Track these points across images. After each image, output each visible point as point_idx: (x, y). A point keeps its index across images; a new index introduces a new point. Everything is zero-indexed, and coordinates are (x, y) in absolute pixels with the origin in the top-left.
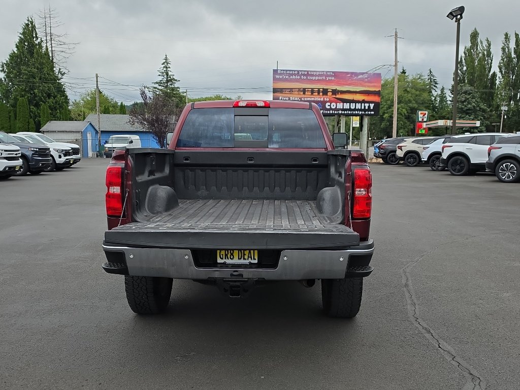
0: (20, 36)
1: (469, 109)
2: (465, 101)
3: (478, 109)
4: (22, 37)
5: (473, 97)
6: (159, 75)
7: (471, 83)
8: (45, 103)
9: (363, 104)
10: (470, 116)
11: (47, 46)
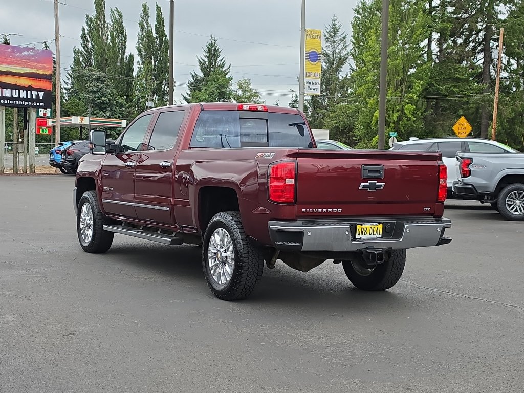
1: (103, 103)
2: (97, 91)
3: (114, 103)
5: (108, 87)
7: (101, 66)
9: (29, 92)
10: (105, 112)
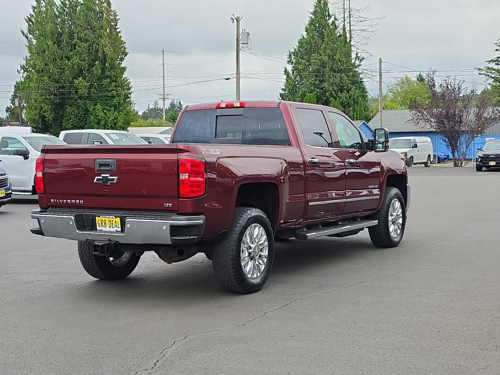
0: (311, 16)
4: (313, 17)
6: (497, 50)
8: (336, 99)
11: (344, 25)
